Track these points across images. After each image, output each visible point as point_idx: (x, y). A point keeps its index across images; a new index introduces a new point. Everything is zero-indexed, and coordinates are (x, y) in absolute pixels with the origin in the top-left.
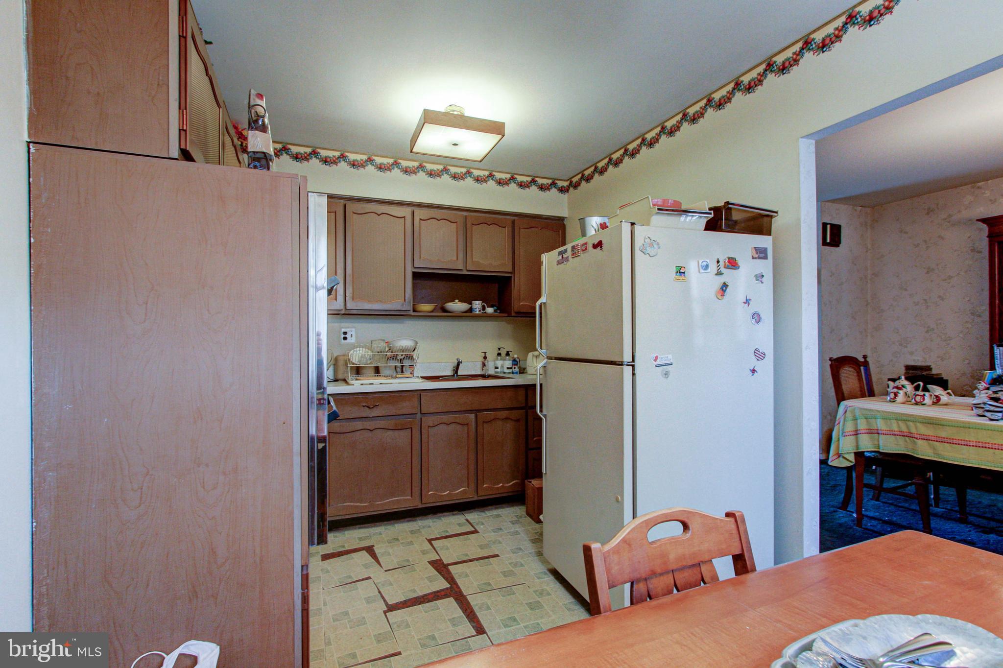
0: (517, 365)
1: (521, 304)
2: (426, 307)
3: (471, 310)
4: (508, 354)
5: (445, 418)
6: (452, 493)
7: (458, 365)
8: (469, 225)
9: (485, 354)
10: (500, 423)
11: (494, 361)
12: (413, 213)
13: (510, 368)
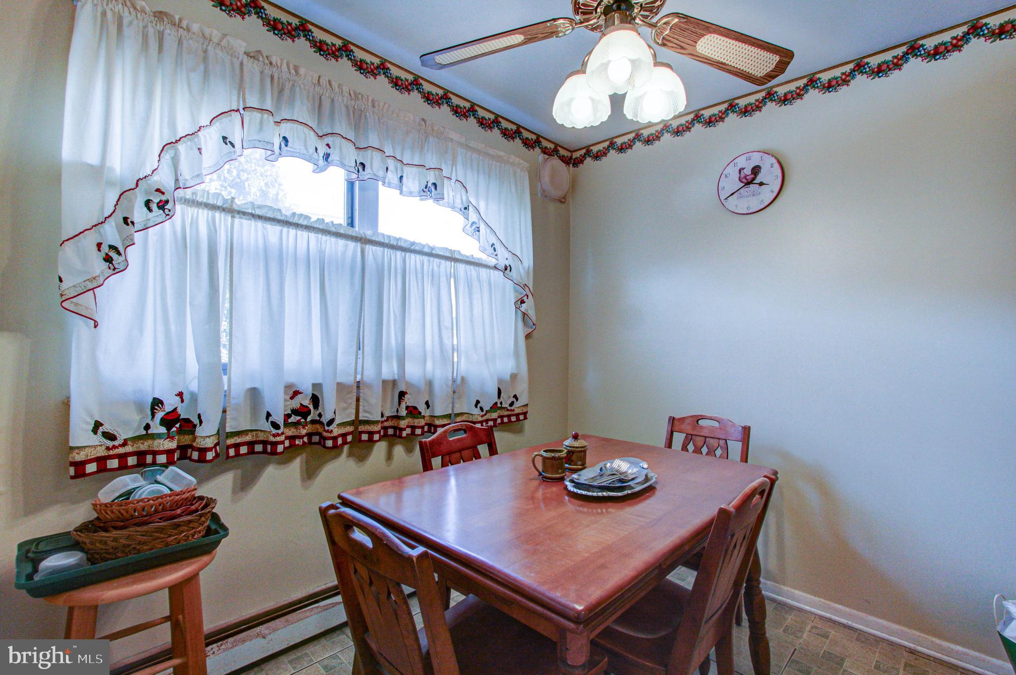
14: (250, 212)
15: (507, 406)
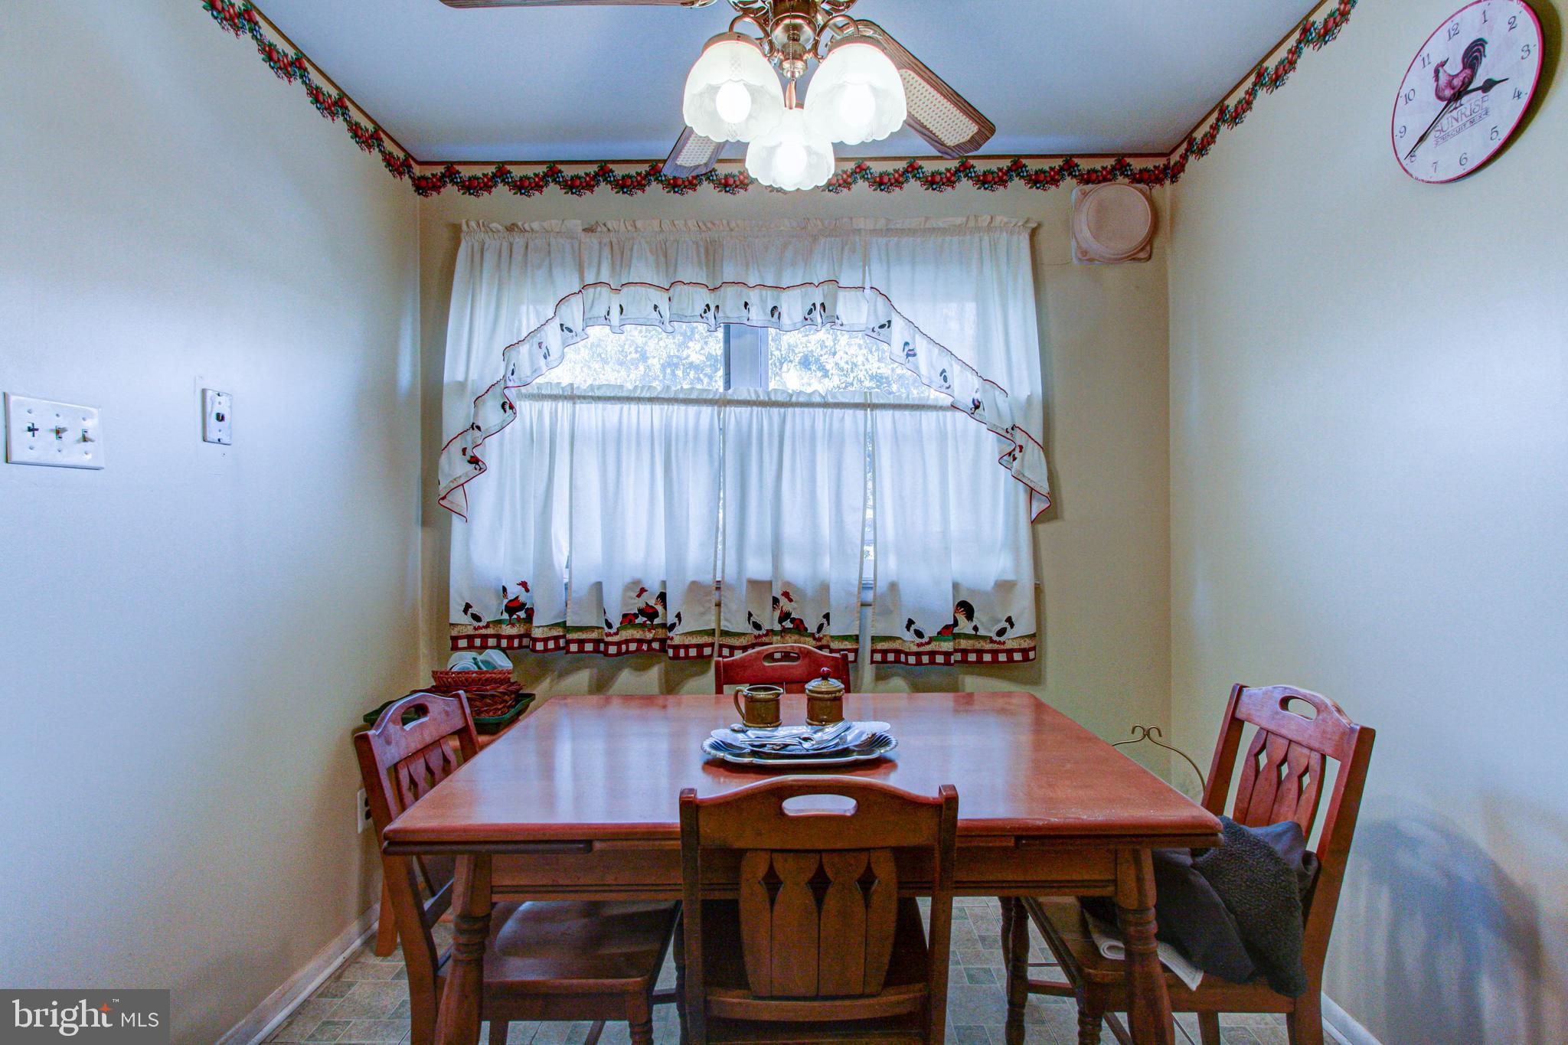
14: (590, 394)
15: (993, 635)
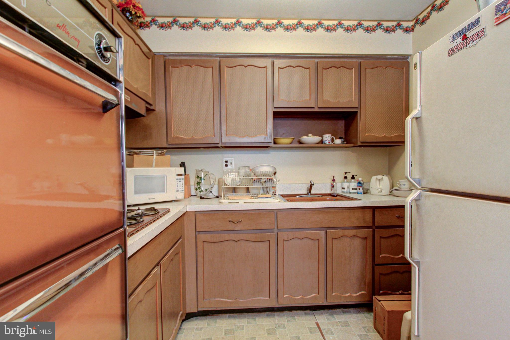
0: (361, 186)
1: (366, 135)
2: (285, 140)
3: (322, 142)
4: (353, 177)
5: (299, 234)
6: (304, 297)
7: (311, 187)
8: (320, 69)
9: (334, 177)
10: (348, 240)
11: (341, 183)
12: (273, 64)
13: (356, 189)
